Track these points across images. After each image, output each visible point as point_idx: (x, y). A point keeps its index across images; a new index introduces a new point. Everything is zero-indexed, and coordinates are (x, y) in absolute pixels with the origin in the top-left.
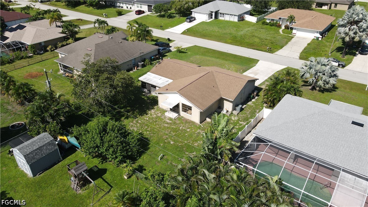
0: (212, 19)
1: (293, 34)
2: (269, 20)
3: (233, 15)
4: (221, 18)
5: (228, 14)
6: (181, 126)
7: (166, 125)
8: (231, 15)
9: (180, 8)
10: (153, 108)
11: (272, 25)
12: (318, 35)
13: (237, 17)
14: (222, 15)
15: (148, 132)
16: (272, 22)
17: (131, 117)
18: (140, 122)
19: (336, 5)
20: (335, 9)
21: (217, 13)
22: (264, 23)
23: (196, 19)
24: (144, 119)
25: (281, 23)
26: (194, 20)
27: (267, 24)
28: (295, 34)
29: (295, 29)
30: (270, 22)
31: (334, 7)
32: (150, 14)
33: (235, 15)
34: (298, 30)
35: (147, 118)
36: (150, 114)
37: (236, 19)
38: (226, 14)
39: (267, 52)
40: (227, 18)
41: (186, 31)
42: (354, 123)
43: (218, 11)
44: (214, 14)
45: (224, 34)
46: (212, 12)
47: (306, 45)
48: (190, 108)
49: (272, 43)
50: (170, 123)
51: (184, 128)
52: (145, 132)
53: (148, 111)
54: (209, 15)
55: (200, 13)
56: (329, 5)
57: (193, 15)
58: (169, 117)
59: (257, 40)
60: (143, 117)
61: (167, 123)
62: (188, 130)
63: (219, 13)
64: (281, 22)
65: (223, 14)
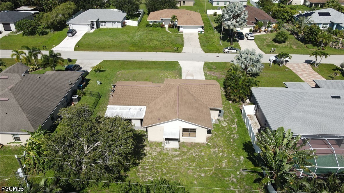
0: (94, 29)
1: (180, 32)
2: (152, 22)
3: (115, 22)
4: (102, 26)
5: (111, 22)
6: (192, 153)
7: (177, 158)
8: (113, 22)
9: (53, 22)
10: (144, 146)
11: (156, 26)
12: (201, 29)
13: (121, 23)
14: (103, 23)
15: (167, 175)
16: (155, 24)
17: (131, 166)
18: (147, 167)
19: (184, 2)
20: (184, 5)
21: (97, 22)
22: (148, 26)
23: (77, 31)
24: (148, 162)
25: (163, 24)
26: (76, 33)
27: (151, 26)
28: (182, 31)
29: (181, 27)
30: (153, 24)
31: (184, 4)
32: (10, 33)
33: (117, 22)
34: (184, 27)
35: (150, 160)
36: (148, 154)
37: (119, 26)
38: (107, 22)
39: (176, 52)
40: (109, 26)
41: (77, 46)
42: (333, 97)
43: (98, 20)
44: (95, 24)
45: (120, 42)
46: (93, 22)
47: (199, 40)
48: (194, 131)
49: (172, 43)
50: (180, 154)
51: (197, 154)
52: (165, 177)
53: (141, 151)
54: (90, 25)
55: (79, 24)
56: (180, 3)
57: (71, 27)
58: (171, 148)
59: (156, 43)
60: (144, 160)
61: (177, 156)
62: (203, 154)
63: (99, 21)
64: (163, 22)
65: (105, 22)
